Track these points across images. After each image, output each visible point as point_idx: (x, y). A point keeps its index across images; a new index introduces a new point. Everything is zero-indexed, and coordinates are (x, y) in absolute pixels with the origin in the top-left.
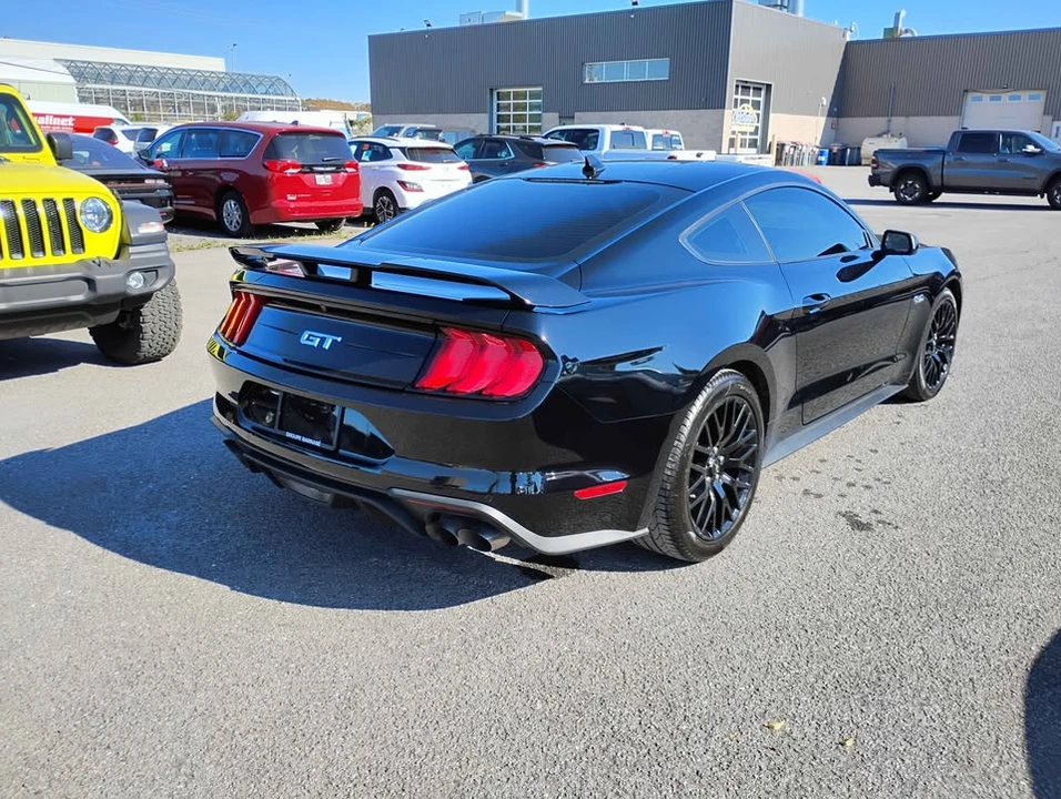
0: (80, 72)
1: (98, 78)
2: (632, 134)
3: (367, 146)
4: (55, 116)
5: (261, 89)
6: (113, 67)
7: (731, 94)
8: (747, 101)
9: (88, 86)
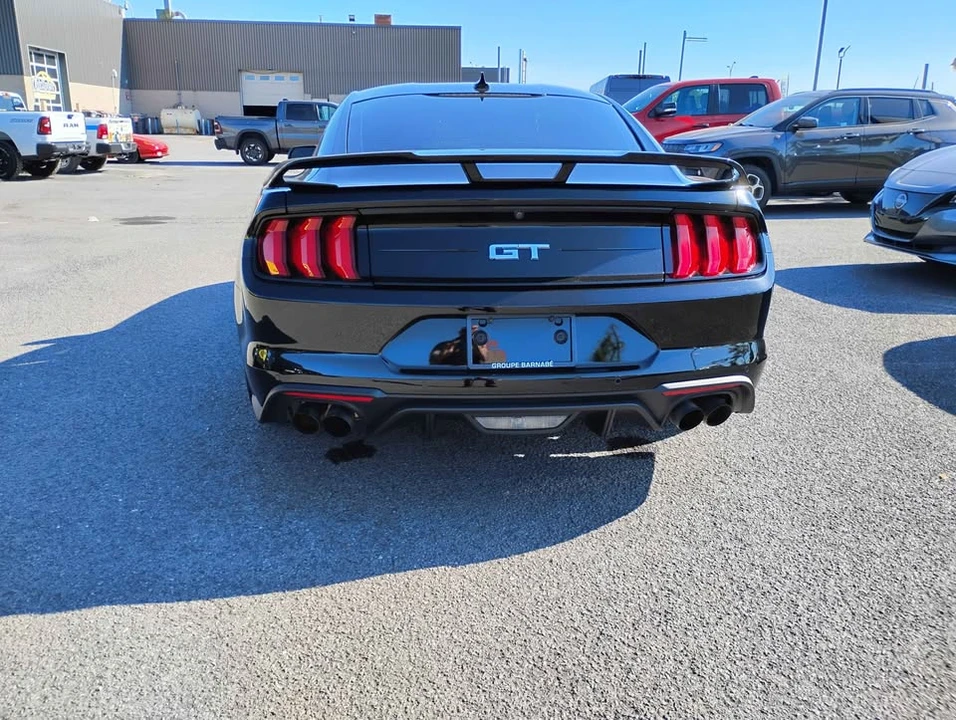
7: (29, 62)
8: (43, 69)
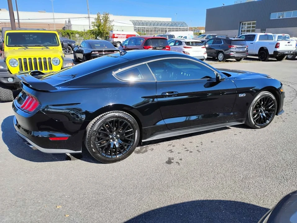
0: (135, 23)
1: (139, 25)
2: (268, 36)
3: (177, 41)
4: (117, 34)
5: (179, 25)
6: (143, 21)
9: (136, 26)
